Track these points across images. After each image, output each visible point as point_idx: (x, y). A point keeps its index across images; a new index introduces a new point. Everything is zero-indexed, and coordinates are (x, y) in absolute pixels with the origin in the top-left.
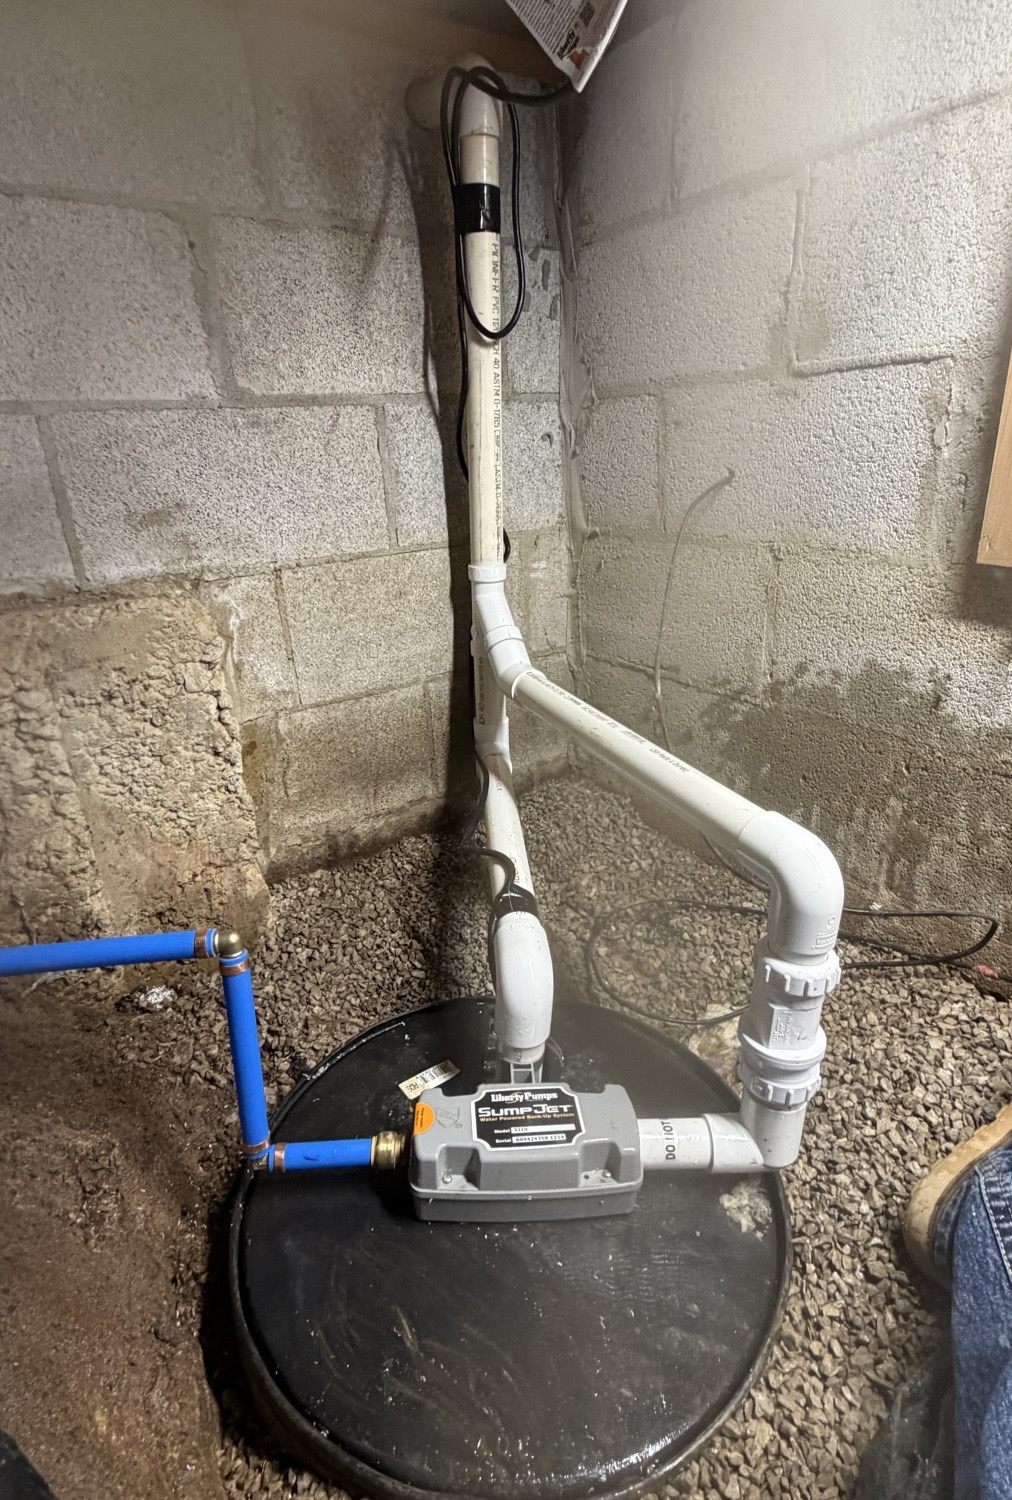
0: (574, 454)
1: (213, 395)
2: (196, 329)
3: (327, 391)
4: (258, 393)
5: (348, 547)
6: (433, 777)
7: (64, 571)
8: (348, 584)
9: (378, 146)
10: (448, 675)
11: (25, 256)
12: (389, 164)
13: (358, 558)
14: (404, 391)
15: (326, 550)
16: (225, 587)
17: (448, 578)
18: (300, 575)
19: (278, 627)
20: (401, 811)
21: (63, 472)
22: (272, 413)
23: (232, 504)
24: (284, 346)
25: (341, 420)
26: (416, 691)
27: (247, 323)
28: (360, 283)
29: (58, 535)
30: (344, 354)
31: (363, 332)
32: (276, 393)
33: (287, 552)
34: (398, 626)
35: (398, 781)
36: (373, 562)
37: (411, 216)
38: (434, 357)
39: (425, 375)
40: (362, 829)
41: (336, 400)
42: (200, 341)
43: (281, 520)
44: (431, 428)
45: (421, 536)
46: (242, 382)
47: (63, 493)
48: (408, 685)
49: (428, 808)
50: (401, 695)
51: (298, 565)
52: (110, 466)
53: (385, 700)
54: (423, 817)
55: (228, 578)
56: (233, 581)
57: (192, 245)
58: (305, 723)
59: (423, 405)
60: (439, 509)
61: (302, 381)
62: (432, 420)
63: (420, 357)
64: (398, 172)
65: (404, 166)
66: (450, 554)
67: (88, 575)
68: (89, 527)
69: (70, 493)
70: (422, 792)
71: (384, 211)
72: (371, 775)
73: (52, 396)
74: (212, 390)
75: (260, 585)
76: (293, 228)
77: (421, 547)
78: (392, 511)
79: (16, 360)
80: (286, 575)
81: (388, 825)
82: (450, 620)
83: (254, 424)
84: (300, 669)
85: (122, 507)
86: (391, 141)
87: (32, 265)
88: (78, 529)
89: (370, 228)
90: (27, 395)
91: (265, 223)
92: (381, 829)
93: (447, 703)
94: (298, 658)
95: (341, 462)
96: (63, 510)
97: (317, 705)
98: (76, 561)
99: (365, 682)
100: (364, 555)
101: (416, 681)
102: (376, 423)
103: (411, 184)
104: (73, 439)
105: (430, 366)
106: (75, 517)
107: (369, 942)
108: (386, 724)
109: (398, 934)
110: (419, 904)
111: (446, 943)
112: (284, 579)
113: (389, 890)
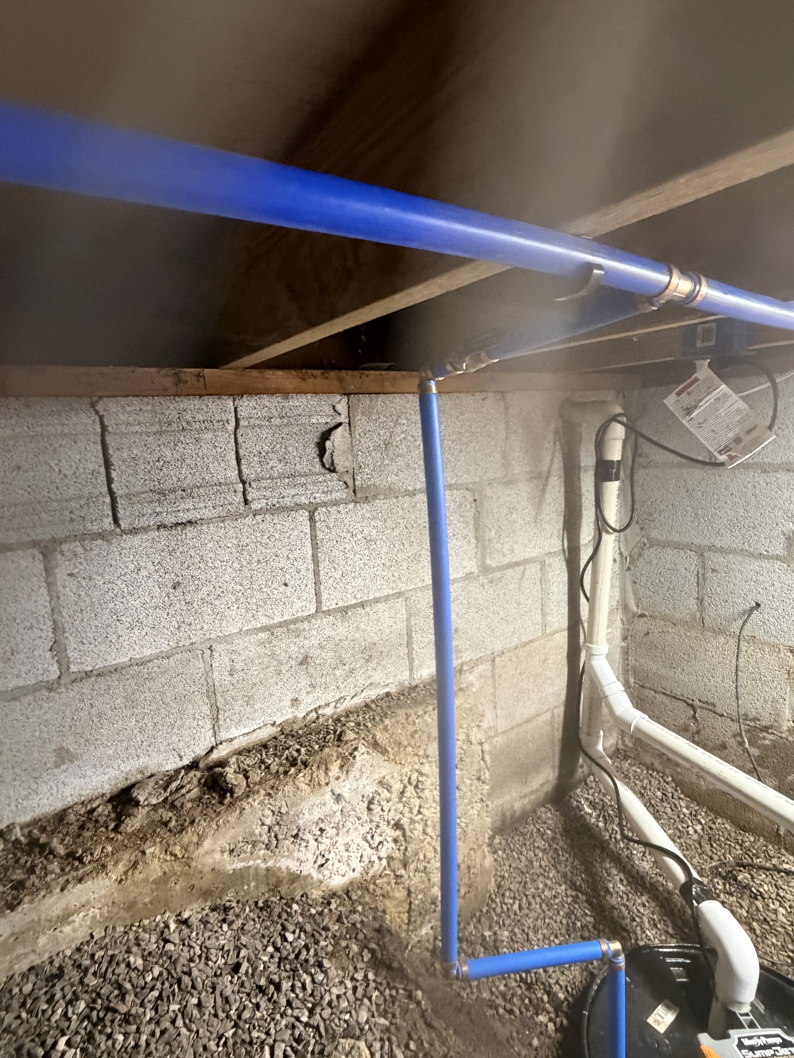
0: (629, 569)
1: (475, 570)
2: (473, 541)
3: (522, 558)
4: (494, 565)
5: (524, 639)
6: (553, 767)
7: (404, 677)
8: (523, 659)
9: (551, 436)
10: (564, 704)
12: (555, 444)
13: (528, 644)
14: (554, 551)
15: (515, 641)
17: (566, 647)
18: (503, 658)
19: (492, 690)
20: (537, 791)
21: (412, 624)
22: (498, 575)
23: (478, 625)
24: (507, 540)
25: (526, 572)
26: (549, 715)
27: (493, 532)
28: (540, 502)
29: (406, 657)
30: (531, 538)
31: (539, 525)
32: (501, 564)
33: (498, 647)
34: (543, 678)
35: (537, 772)
36: (535, 644)
37: (562, 465)
38: (567, 530)
39: (563, 541)
40: (518, 806)
41: (525, 562)
42: (474, 546)
43: (497, 630)
44: (564, 568)
45: (556, 626)
46: (488, 562)
47: (411, 635)
48: (545, 712)
49: (549, 788)
50: (541, 719)
51: (503, 653)
53: (535, 722)
54: (546, 794)
56: (475, 668)
57: (475, 500)
58: (497, 744)
59: (561, 556)
60: (565, 610)
61: (512, 555)
62: (564, 563)
63: (561, 532)
64: (558, 447)
65: (560, 443)
66: (568, 633)
67: (415, 676)
68: (419, 651)
69: (413, 634)
70: (547, 777)
71: (551, 466)
72: (524, 771)
73: (413, 587)
75: (486, 668)
76: (515, 483)
77: (556, 632)
78: (544, 614)
79: (403, 572)
80: (498, 659)
81: (530, 801)
82: (565, 671)
83: (491, 582)
84: (499, 712)
86: (556, 433)
88: (414, 652)
89: (545, 475)
90: (403, 588)
91: (504, 483)
92: (526, 805)
94: (498, 706)
95: (525, 593)
96: (409, 644)
97: (504, 732)
98: (411, 670)
99: (528, 714)
100: (531, 641)
101: (549, 709)
102: (541, 569)
103: (562, 449)
105: (565, 535)
106: (414, 646)
107: (547, 893)
108: (533, 738)
109: (563, 887)
110: (568, 863)
111: (600, 895)
112: (496, 662)
113: (544, 851)
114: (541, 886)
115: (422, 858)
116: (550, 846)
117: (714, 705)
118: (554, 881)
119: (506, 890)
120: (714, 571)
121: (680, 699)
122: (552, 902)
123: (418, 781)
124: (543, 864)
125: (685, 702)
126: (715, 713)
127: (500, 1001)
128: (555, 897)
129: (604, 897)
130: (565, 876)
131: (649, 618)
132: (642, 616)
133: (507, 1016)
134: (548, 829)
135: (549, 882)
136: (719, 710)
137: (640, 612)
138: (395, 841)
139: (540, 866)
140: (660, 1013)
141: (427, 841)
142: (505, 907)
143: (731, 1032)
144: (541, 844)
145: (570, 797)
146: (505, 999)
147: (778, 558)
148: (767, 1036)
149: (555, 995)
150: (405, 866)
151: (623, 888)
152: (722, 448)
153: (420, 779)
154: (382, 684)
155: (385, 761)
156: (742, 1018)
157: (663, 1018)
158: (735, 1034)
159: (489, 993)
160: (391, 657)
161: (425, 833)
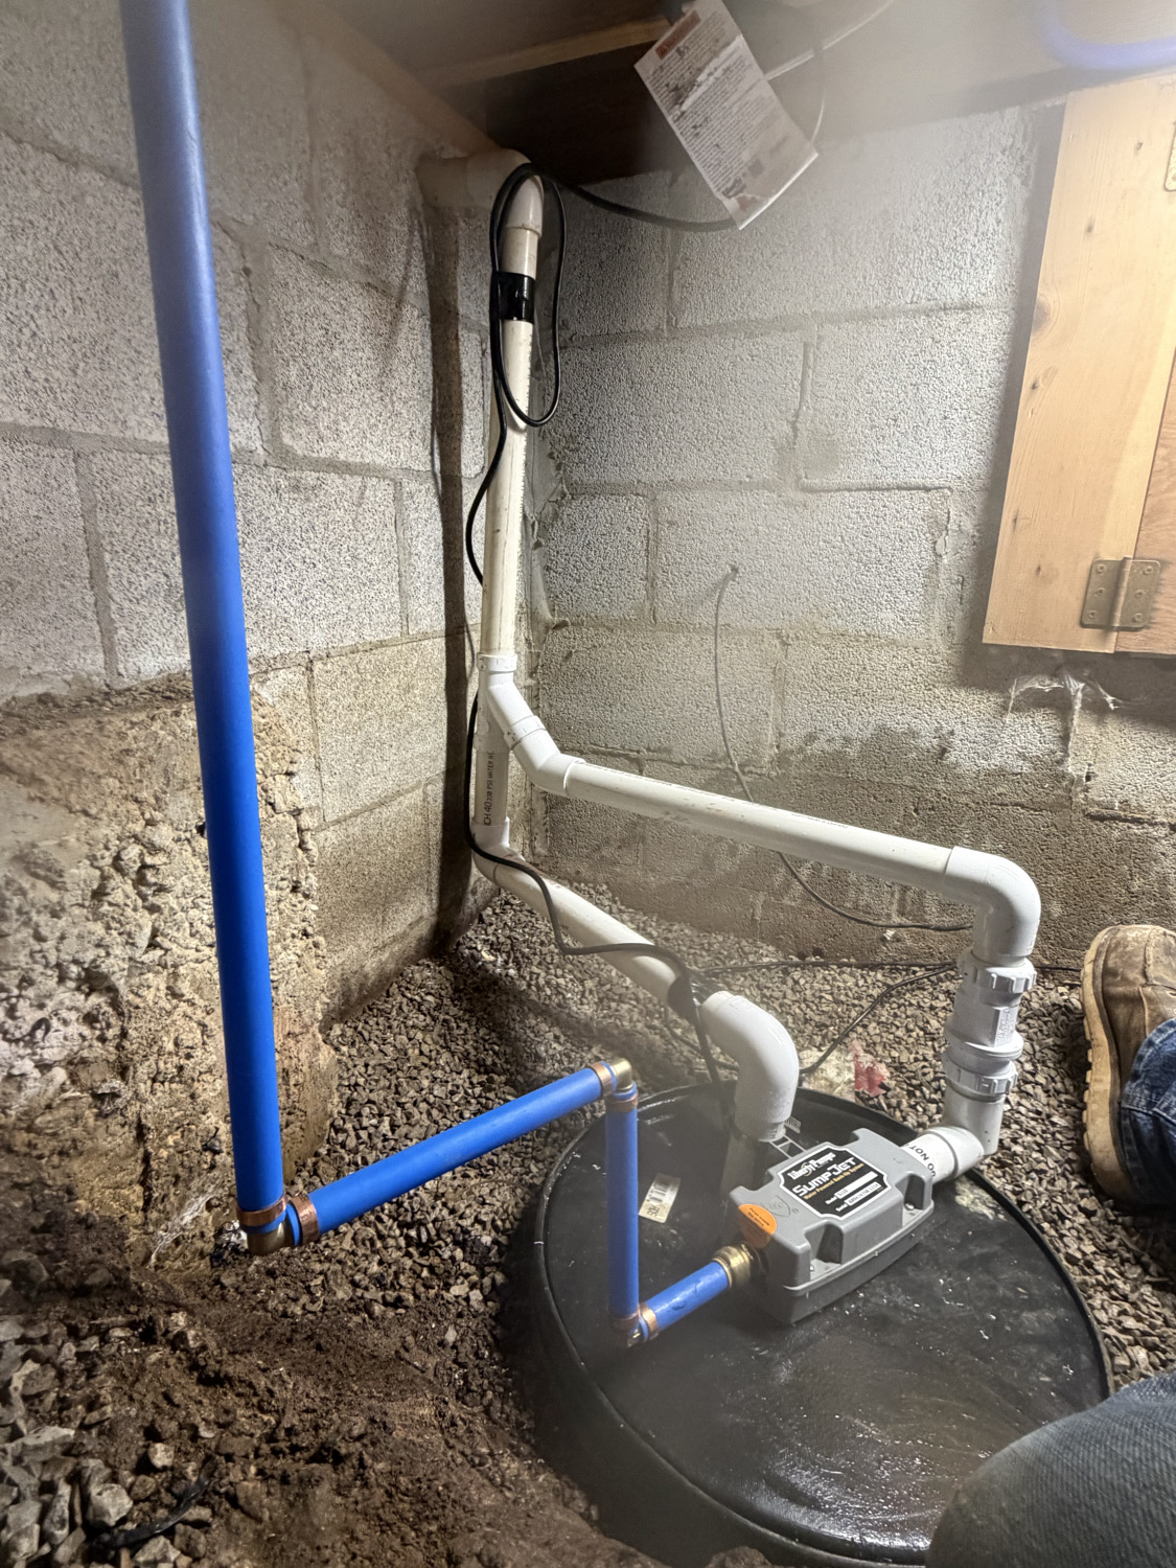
0: (538, 545)
1: (259, 449)
2: (247, 371)
3: (358, 460)
4: (299, 452)
5: (370, 635)
6: (429, 892)
7: (92, 663)
8: (369, 677)
9: (404, 212)
10: (442, 776)
11: (76, 242)
12: (411, 232)
13: (376, 647)
14: (416, 468)
15: (351, 638)
16: (263, 682)
17: (443, 670)
18: (329, 667)
19: (309, 730)
20: (404, 935)
21: (101, 530)
22: (310, 478)
23: (271, 581)
24: (325, 404)
25: (367, 493)
26: (418, 796)
27: (294, 371)
28: (387, 349)
29: (89, 614)
30: (373, 421)
31: (387, 400)
32: (315, 455)
33: (318, 640)
34: (406, 722)
35: (402, 902)
36: (389, 652)
37: (425, 288)
38: (439, 435)
39: (432, 454)
40: (371, 965)
41: (364, 470)
42: (250, 384)
43: (314, 602)
44: (436, 510)
45: (425, 625)
46: (287, 440)
47: (100, 558)
48: (412, 790)
49: (423, 929)
50: (406, 801)
51: (328, 655)
52: (154, 526)
53: (395, 807)
54: (420, 940)
55: (266, 672)
56: (271, 675)
57: (247, 272)
58: (327, 844)
59: (430, 484)
60: (439, 596)
61: (337, 445)
62: (436, 501)
63: (429, 435)
64: (417, 243)
65: (421, 236)
66: (446, 643)
67: (121, 667)
68: (126, 604)
69: (107, 557)
70: (417, 912)
71: (405, 278)
72: (377, 900)
73: (95, 429)
74: (258, 443)
75: (296, 679)
76: (335, 277)
77: (425, 636)
78: (404, 596)
79: (57, 374)
80: (318, 666)
81: (392, 954)
82: (444, 714)
83: (296, 488)
84: (325, 779)
85: (163, 580)
86: (413, 210)
87: (84, 255)
88: (114, 607)
89: (395, 292)
90: (66, 423)
91: (312, 264)
92: (386, 962)
93: (441, 808)
94: (324, 766)
95: (366, 539)
96: (97, 578)
97: (338, 822)
98: (109, 650)
99: (382, 788)
100: (382, 644)
101: (417, 786)
102: (395, 498)
103: (426, 256)
104: (115, 487)
105: (436, 445)
106: (111, 590)
107: (438, 1091)
108: (394, 837)
109: (465, 1074)
110: (467, 1037)
111: (526, 1068)
112: (316, 671)
113: (425, 1030)
114: (426, 1083)
115: (170, 1047)
116: (434, 1019)
117: (669, 751)
118: (447, 1069)
119: (362, 1105)
120: (671, 524)
121: (619, 755)
122: (448, 1102)
123: (144, 866)
124: (425, 1049)
125: (627, 757)
126: (671, 763)
127: (374, 1293)
128: (452, 1093)
129: (534, 1070)
130: (466, 1056)
131: (570, 628)
132: (558, 627)
133: (391, 1314)
134: (428, 994)
135: (439, 1074)
136: (677, 758)
137: (556, 620)
138: (90, 1019)
139: (421, 1053)
140: (654, 1195)
141: (180, 1010)
142: (364, 1134)
143: (772, 1171)
144: (421, 1020)
145: (459, 944)
146: (383, 1287)
147: (765, 485)
148: (816, 1157)
149: (476, 1241)
150: (123, 1072)
151: (559, 1048)
152: (729, 185)
153: (149, 860)
154: (23, 671)
155: (31, 799)
156: (778, 1147)
157: (660, 1201)
158: (777, 1172)
159: (348, 1288)
160: (44, 604)
161: (174, 994)
